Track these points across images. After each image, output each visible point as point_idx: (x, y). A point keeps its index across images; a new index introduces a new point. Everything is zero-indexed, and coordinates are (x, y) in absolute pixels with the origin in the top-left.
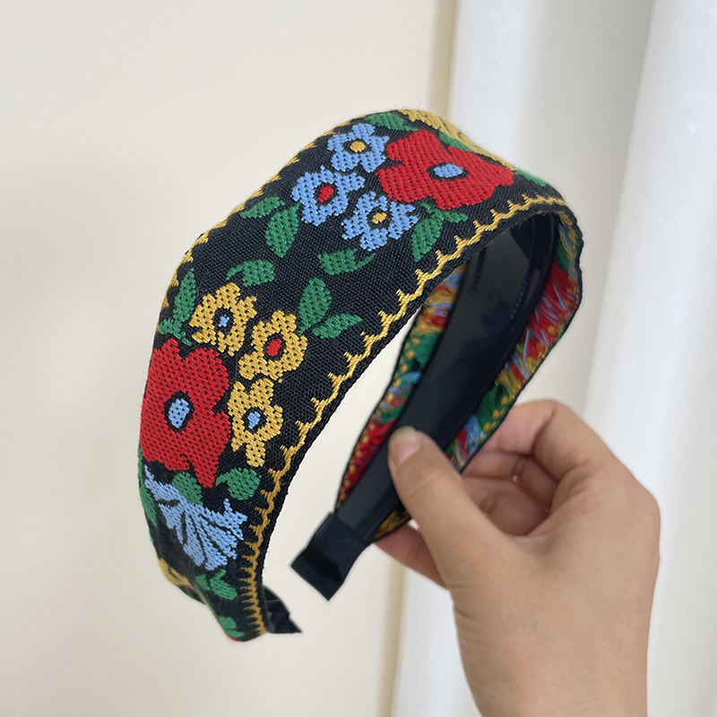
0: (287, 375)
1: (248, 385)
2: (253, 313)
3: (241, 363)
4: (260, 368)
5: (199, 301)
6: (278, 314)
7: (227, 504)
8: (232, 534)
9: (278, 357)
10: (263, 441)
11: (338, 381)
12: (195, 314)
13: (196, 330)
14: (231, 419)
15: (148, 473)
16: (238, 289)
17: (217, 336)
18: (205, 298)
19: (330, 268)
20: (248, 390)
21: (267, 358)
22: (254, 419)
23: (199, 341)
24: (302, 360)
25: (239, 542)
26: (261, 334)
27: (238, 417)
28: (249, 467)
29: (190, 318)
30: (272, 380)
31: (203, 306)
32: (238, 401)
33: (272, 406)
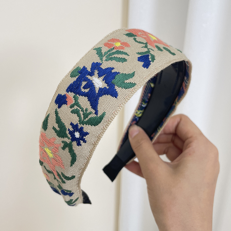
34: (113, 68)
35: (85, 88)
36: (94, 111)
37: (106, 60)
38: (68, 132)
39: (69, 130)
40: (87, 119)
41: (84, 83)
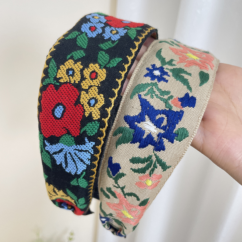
0: (101, 83)
1: (87, 91)
2: (82, 67)
3: (82, 84)
4: (90, 84)
5: (58, 68)
6: (91, 65)
7: (86, 140)
8: (89, 153)
9: (96, 78)
10: (98, 109)
11: (120, 81)
12: (58, 73)
13: (60, 78)
14: (83, 105)
15: (47, 143)
16: (73, 61)
17: (69, 78)
18: (61, 67)
19: (105, 48)
20: (87, 93)
21: (92, 79)
22: (93, 102)
23: (63, 82)
24: (106, 76)
25: (92, 156)
26: (87, 73)
27: (86, 104)
28: (94, 121)
29: (56, 75)
30: (96, 86)
31: (60, 69)
32: (84, 98)
33: (99, 95)
34: (140, 147)
35: (163, 119)
36: (143, 97)
37: (151, 156)
38: (170, 73)
39: (169, 76)
40: (149, 88)
41: (165, 123)
